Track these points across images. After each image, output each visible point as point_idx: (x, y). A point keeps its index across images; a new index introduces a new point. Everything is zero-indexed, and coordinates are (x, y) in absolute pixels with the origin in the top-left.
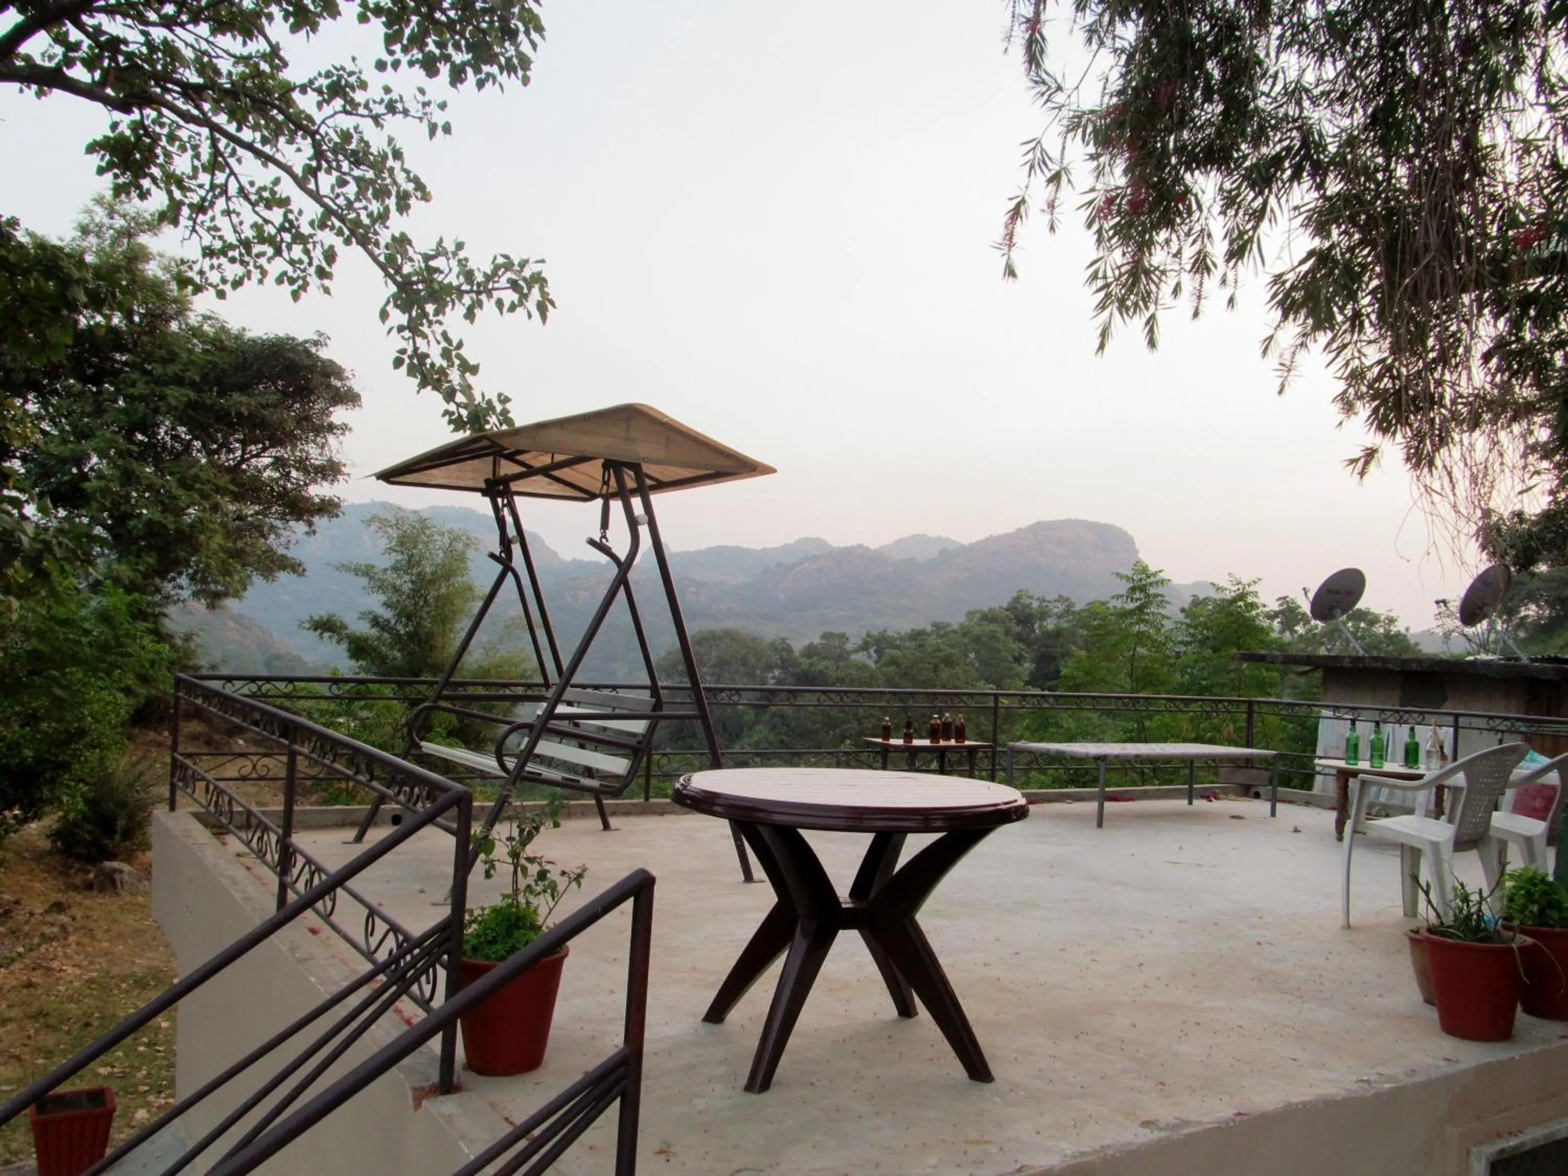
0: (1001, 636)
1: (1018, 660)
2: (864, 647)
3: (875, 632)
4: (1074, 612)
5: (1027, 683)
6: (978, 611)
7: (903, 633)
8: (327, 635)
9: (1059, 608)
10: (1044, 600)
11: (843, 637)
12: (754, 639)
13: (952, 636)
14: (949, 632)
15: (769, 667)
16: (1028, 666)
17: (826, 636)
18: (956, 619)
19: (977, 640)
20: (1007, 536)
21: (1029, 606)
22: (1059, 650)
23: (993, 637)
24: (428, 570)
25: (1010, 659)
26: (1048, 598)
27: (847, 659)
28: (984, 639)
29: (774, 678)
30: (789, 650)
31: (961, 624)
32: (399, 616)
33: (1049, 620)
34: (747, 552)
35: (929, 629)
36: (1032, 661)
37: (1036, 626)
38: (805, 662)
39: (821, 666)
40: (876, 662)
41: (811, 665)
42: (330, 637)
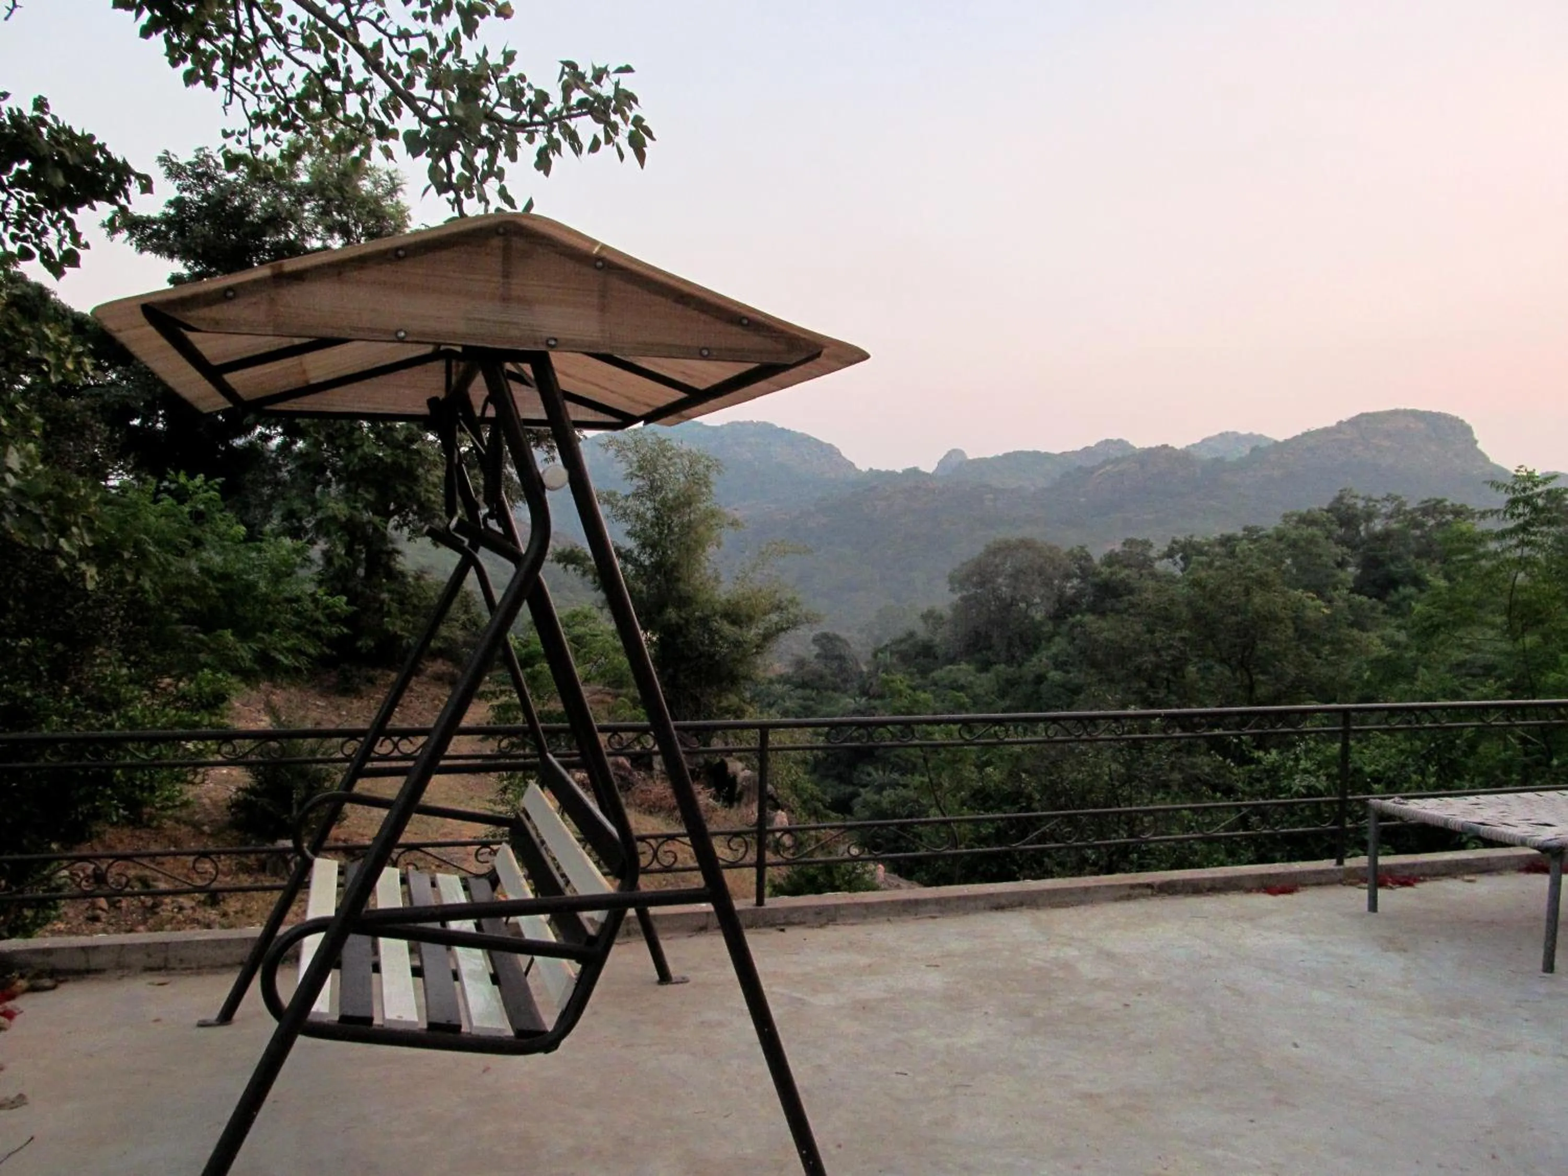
0: (1322, 540)
1: (1341, 565)
2: (1170, 554)
3: (1181, 538)
4: (1405, 512)
5: (1352, 591)
6: (1293, 515)
7: (1211, 538)
8: (570, 567)
9: (1388, 508)
10: (1370, 500)
11: (1147, 544)
12: (1051, 549)
13: (1266, 541)
14: (1262, 537)
15: (1068, 576)
16: (1352, 571)
17: (1129, 542)
18: (1271, 523)
19: (1294, 544)
20: (1326, 431)
21: (1354, 506)
22: (1388, 553)
23: (1312, 540)
24: (670, 495)
25: (1332, 564)
26: (1375, 497)
27: (1151, 566)
28: (1302, 543)
29: (1072, 588)
30: (1088, 558)
31: (1276, 528)
32: (643, 546)
33: (1376, 521)
34: (1047, 456)
35: (1240, 533)
36: (1357, 566)
37: (1362, 528)
38: (1106, 571)
39: (1124, 573)
40: (1183, 570)
41: (1112, 574)
42: (575, 569)
